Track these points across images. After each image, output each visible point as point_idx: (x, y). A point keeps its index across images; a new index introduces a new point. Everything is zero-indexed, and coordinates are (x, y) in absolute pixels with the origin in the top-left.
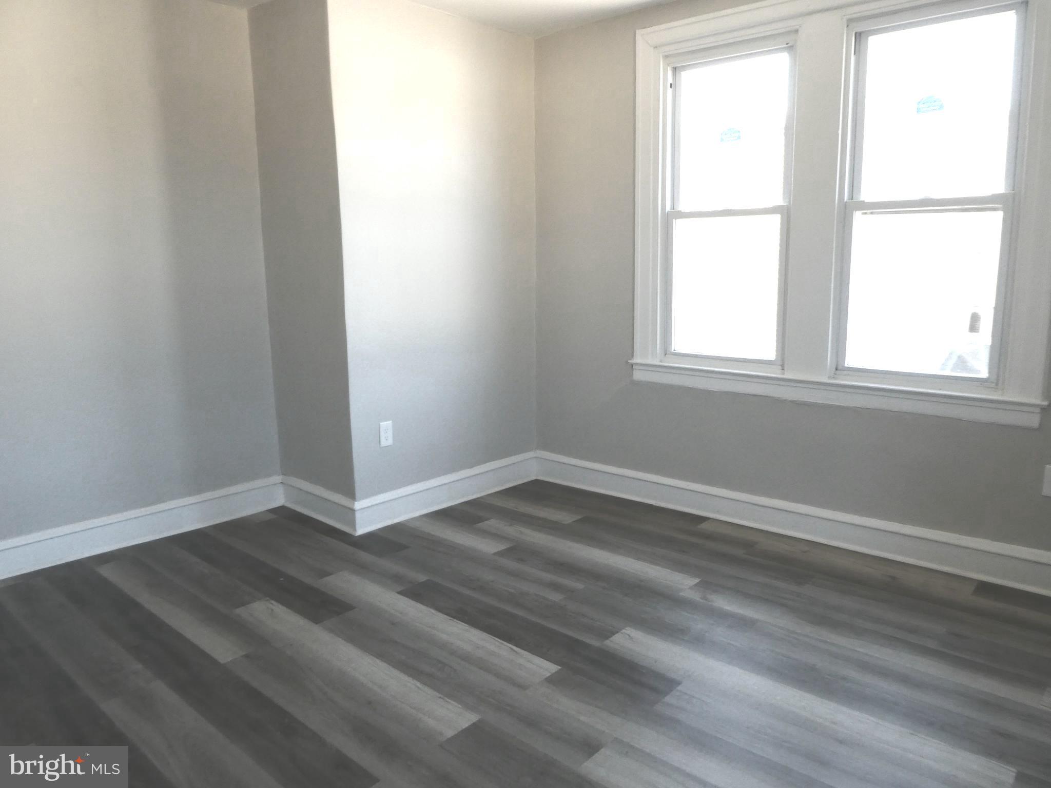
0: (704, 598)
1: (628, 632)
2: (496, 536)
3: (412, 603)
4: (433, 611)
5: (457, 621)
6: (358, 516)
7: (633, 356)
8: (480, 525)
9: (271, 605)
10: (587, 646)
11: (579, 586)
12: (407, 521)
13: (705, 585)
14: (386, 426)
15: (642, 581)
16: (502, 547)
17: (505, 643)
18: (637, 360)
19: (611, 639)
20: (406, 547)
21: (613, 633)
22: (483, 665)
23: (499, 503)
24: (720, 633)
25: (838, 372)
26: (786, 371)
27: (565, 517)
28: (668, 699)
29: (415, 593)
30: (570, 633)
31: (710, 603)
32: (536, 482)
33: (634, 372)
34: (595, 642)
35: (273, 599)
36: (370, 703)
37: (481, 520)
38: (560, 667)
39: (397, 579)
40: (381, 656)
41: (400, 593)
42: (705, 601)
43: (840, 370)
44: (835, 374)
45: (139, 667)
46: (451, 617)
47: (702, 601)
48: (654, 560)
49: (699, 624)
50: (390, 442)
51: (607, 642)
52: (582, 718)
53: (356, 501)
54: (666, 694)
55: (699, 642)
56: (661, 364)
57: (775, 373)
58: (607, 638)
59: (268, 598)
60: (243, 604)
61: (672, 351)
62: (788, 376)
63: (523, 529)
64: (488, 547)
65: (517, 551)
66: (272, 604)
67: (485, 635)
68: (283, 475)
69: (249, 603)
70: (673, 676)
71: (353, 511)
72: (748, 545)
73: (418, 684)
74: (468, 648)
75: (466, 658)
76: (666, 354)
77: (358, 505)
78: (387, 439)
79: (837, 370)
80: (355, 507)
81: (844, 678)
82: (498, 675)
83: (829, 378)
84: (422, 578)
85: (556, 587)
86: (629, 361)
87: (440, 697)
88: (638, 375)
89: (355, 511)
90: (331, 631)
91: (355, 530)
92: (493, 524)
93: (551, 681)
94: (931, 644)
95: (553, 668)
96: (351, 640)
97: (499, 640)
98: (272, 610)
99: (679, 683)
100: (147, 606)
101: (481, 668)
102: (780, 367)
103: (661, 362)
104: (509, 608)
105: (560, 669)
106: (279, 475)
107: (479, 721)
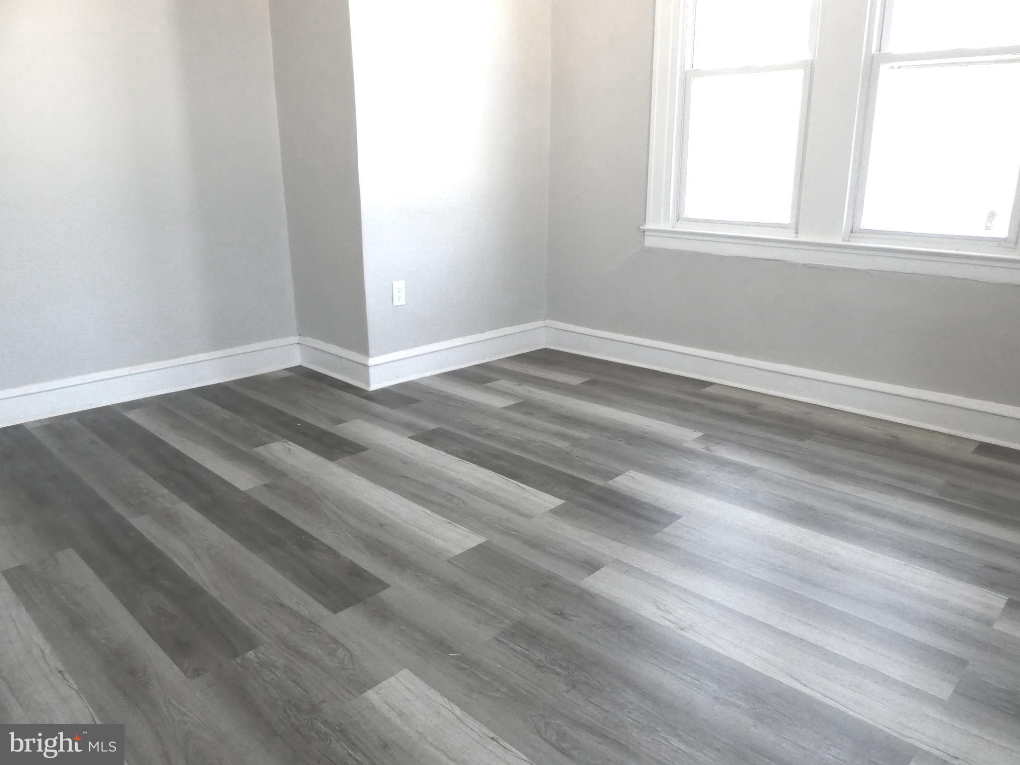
0: (707, 449)
1: (632, 474)
2: (505, 394)
3: (422, 446)
4: (442, 453)
5: (465, 461)
6: (372, 371)
7: (645, 222)
8: (488, 384)
9: (287, 445)
10: (591, 484)
11: (585, 435)
12: (420, 379)
13: (707, 438)
14: (400, 286)
15: (646, 433)
16: (511, 402)
17: (512, 481)
18: (649, 226)
19: (614, 479)
20: (417, 401)
21: (617, 475)
22: (489, 497)
23: (508, 366)
24: (723, 478)
25: (852, 235)
26: (799, 234)
27: (574, 380)
28: (667, 529)
29: (427, 438)
30: (575, 474)
31: (712, 453)
32: (545, 350)
33: (646, 238)
34: (599, 482)
35: (290, 441)
36: (381, 525)
37: (490, 380)
38: (564, 501)
39: (408, 426)
40: (392, 488)
41: (411, 438)
42: (707, 451)
43: (855, 233)
44: (850, 237)
45: (166, 491)
46: (460, 458)
47: (703, 450)
48: (659, 416)
49: (701, 470)
50: (403, 302)
51: (611, 482)
52: (584, 543)
53: (369, 357)
54: (665, 525)
55: (699, 484)
56: (673, 229)
57: (789, 236)
58: (611, 479)
59: (285, 440)
60: (263, 444)
61: (685, 217)
62: (801, 238)
63: (531, 389)
64: (498, 402)
65: (526, 406)
66: (289, 444)
67: (492, 474)
68: (300, 335)
69: (268, 443)
70: (673, 510)
71: (367, 366)
72: (752, 407)
73: (428, 511)
74: (476, 484)
75: (474, 491)
76: (678, 220)
77: (371, 362)
78: (400, 299)
79: (852, 232)
80: (368, 364)
81: (841, 517)
82: (503, 506)
83: (844, 240)
84: (432, 426)
85: (563, 436)
86: (641, 227)
87: (449, 523)
88: (650, 242)
89: (369, 366)
90: (345, 467)
91: (369, 385)
92: (503, 383)
93: (555, 512)
94: (929, 493)
95: (557, 502)
96: (363, 474)
97: (506, 478)
98: (290, 449)
99: (679, 517)
100: (171, 443)
101: (487, 500)
102: (794, 231)
103: (673, 228)
104: (516, 452)
105: (565, 503)
106: (296, 336)
107: (486, 542)
